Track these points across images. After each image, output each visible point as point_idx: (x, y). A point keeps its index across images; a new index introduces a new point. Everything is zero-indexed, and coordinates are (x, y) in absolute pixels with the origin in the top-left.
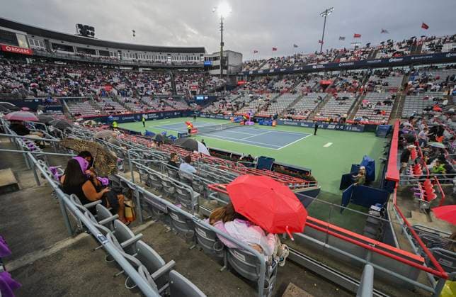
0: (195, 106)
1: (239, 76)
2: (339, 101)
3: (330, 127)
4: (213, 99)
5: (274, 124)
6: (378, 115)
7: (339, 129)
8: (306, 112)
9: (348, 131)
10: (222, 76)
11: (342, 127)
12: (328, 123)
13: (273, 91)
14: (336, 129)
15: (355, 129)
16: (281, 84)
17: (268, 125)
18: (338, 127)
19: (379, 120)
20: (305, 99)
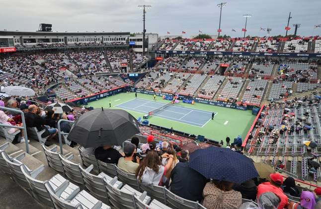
0: (129, 83)
1: (158, 53)
2: (233, 85)
3: (227, 106)
4: (142, 76)
5: (193, 103)
6: (256, 98)
7: (233, 108)
8: (212, 93)
9: (238, 109)
10: (144, 53)
11: (234, 107)
12: (226, 103)
13: (187, 71)
14: (231, 107)
15: (241, 108)
16: (191, 64)
17: (189, 103)
18: (232, 106)
19: (255, 102)
20: (210, 81)
